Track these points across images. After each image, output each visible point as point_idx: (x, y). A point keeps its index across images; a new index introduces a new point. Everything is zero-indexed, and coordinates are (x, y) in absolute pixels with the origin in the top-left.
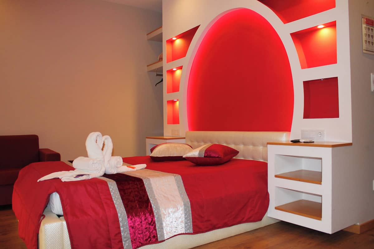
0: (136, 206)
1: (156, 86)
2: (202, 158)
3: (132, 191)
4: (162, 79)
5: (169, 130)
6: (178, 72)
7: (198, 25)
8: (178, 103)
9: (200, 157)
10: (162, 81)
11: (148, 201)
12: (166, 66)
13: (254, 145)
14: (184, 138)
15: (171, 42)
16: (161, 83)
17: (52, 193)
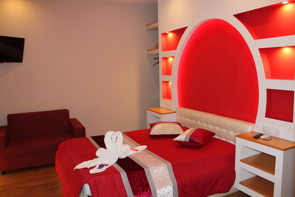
0: (140, 190)
1: (154, 66)
2: (188, 142)
3: (137, 178)
4: (159, 61)
5: (163, 103)
6: (171, 59)
7: (186, 26)
8: (170, 83)
9: (186, 141)
10: (158, 63)
11: (148, 185)
12: (162, 54)
13: (227, 129)
14: (175, 112)
15: (165, 34)
16: (158, 64)
17: (84, 184)
